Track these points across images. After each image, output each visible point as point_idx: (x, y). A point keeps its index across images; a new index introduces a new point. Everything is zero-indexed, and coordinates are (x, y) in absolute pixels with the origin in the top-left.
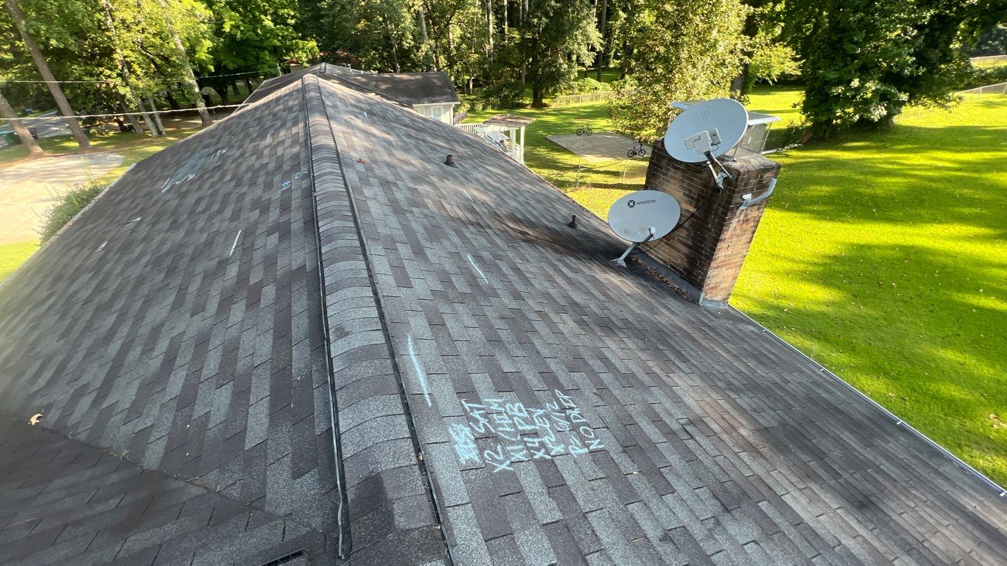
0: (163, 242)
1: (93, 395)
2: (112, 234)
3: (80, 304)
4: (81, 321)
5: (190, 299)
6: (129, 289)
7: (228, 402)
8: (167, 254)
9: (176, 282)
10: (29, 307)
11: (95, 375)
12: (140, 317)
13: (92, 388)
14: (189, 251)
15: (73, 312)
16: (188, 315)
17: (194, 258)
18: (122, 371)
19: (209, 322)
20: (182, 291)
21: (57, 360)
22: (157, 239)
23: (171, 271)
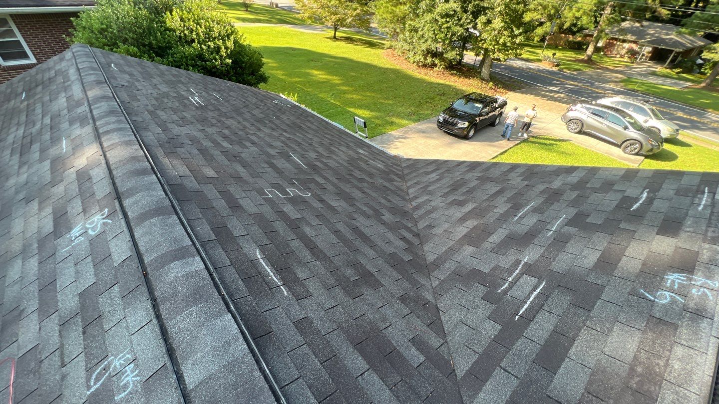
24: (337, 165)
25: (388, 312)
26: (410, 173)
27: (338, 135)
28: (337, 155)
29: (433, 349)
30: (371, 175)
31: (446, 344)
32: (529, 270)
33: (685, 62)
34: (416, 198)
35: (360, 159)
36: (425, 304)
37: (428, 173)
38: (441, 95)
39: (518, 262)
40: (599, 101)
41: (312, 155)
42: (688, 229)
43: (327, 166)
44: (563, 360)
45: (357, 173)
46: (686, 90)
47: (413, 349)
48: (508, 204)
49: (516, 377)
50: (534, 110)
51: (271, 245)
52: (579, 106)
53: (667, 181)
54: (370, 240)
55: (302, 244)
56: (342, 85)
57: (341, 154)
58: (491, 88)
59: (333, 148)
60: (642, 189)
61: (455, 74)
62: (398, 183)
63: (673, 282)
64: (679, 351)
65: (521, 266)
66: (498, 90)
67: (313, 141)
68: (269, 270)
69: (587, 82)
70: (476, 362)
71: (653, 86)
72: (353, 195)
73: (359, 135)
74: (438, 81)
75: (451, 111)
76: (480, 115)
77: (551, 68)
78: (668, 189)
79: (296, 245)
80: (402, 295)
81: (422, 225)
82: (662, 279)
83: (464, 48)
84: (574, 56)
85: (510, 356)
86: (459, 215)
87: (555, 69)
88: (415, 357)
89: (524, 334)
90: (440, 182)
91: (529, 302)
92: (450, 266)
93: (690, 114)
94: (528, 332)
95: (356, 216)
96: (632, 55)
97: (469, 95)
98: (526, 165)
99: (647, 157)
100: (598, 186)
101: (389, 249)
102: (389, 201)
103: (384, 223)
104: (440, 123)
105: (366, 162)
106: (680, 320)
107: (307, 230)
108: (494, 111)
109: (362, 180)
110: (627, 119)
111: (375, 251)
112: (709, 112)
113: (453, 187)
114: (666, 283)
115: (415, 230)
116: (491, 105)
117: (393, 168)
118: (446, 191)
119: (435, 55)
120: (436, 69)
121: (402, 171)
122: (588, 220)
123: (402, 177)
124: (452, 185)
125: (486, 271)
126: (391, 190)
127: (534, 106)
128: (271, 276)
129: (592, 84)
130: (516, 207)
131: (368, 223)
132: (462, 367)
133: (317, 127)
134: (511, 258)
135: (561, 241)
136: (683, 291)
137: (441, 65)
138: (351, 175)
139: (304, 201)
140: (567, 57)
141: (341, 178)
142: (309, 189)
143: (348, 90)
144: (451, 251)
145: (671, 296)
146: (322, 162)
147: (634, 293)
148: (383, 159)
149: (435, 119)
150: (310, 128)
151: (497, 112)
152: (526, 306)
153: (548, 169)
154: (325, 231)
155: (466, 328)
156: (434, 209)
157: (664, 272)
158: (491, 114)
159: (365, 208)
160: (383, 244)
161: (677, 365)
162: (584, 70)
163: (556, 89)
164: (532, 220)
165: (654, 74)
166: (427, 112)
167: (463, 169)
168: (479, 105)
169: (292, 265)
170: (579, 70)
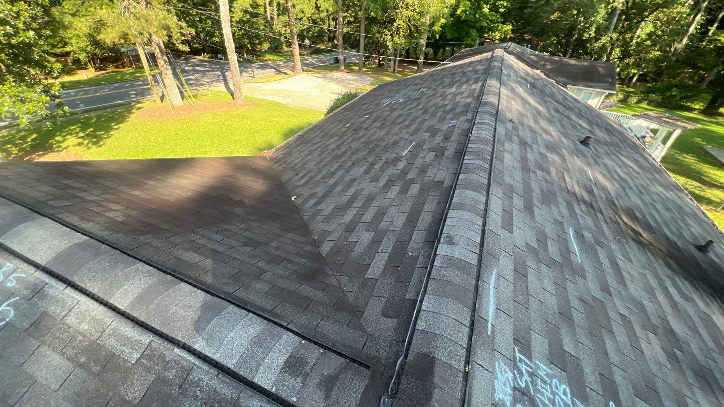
0: (374, 134)
1: (316, 200)
2: (353, 120)
3: (328, 152)
4: (325, 160)
5: (373, 172)
6: (349, 153)
7: (368, 242)
8: (372, 141)
9: (371, 159)
10: (311, 144)
11: (320, 190)
12: (348, 170)
13: (317, 196)
14: (384, 144)
15: (324, 154)
16: (369, 180)
17: (385, 149)
18: (331, 195)
19: (377, 190)
20: (372, 165)
21: (310, 175)
22: (372, 131)
23: (371, 152)
106: (39, 308)
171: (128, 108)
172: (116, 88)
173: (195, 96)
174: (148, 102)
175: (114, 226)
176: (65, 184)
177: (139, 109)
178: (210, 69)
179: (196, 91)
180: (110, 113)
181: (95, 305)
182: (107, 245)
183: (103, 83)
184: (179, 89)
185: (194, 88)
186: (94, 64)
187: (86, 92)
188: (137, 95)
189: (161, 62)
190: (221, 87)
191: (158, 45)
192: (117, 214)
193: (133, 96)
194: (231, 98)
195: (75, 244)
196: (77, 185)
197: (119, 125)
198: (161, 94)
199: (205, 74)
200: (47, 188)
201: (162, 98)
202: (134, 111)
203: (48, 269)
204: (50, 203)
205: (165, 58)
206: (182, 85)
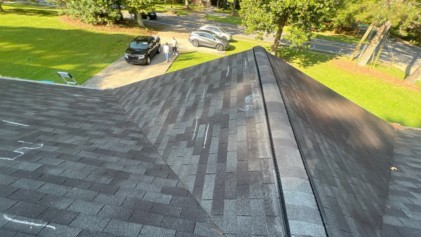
24: (59, 113)
25: (142, 186)
26: (121, 97)
27: (50, 90)
28: (56, 106)
29: (174, 188)
30: (92, 109)
31: (180, 181)
32: (201, 122)
33: (223, 5)
34: (131, 110)
35: (79, 101)
36: (161, 168)
37: (132, 93)
38: (120, 42)
39: (195, 120)
40: (200, 29)
41: (30, 114)
42: (245, 77)
43: (49, 117)
44: (227, 154)
45: (80, 112)
46: (228, 17)
47: (164, 196)
48: (180, 94)
49: (213, 174)
50: (174, 39)
51: (19, 203)
52: (193, 33)
53: (233, 59)
54: (110, 151)
55: (53, 184)
56: (35, 49)
57: (59, 103)
58: (148, 32)
59: (49, 101)
60: (227, 66)
61: (122, 26)
62: (116, 106)
63: (248, 100)
64: (257, 126)
65: (197, 122)
66: (152, 32)
67: (25, 103)
68: (27, 223)
69: (192, 20)
70: (196, 179)
71: (217, 17)
72: (83, 128)
73: (69, 84)
74: (114, 33)
75: (130, 50)
76: (149, 49)
77: (173, 15)
78: (234, 63)
79: (47, 188)
80: (145, 172)
81: (141, 125)
82: (244, 101)
83: (120, 9)
84: (181, 7)
85: (208, 167)
86: (159, 110)
87: (175, 15)
88: (166, 198)
89: (210, 153)
90: (141, 96)
91: (206, 137)
92: (165, 140)
93: (233, 28)
94: (211, 151)
95: (92, 141)
96: (204, 3)
97: (137, 38)
98: (181, 70)
99: (227, 50)
100: (212, 70)
101: (126, 150)
102: (114, 120)
103: (116, 136)
104: (127, 59)
105: (84, 102)
106: (254, 114)
107: (53, 172)
108: (155, 45)
109: (86, 115)
110: (213, 35)
111: (117, 156)
112: (238, 26)
113: (149, 96)
114: (246, 102)
115: (139, 130)
116: (152, 42)
117: (108, 98)
118: (146, 99)
119: (102, 15)
120: (108, 25)
121: (115, 98)
122: (214, 88)
123: (117, 102)
124: (148, 95)
125: (183, 133)
126: (112, 113)
127: (173, 37)
128: (32, 226)
129: (194, 20)
130: (184, 94)
131: (103, 141)
132: (190, 186)
133: (24, 89)
134: (192, 120)
135: (208, 102)
136: (251, 103)
137: (110, 22)
138: (75, 115)
139: (39, 152)
140: (178, 7)
141: (67, 121)
142: (40, 141)
143: (43, 53)
144: (163, 132)
145: (249, 106)
146: (43, 116)
147: (239, 111)
148: (97, 95)
149: (123, 58)
150: (17, 93)
151: (157, 45)
152: (206, 139)
153: (191, 69)
154: (70, 164)
155: (185, 166)
156: (144, 113)
157: (244, 98)
158: (154, 47)
159: (97, 133)
160: (121, 149)
161: (258, 131)
162: (188, 14)
163: (180, 26)
164: (193, 98)
165: (215, 12)
166: (115, 55)
167: (151, 83)
168: (145, 43)
169: (51, 204)
170: (186, 14)
171: (332, 56)
172: (337, 45)
173: (377, 65)
174: (345, 57)
175: (293, 105)
176: (290, 78)
177: (337, 59)
178: (406, 52)
179: (380, 62)
180: (322, 55)
181: (266, 127)
182: (287, 111)
183: (332, 40)
184: (371, 57)
185: (381, 60)
186: (337, 29)
187: (322, 42)
188: (343, 51)
189: (376, 38)
190: (403, 67)
191: (386, 27)
192: (298, 101)
193: (340, 51)
194: (404, 77)
195: (279, 102)
196: (293, 81)
197: (321, 63)
198: (356, 56)
199: (399, 54)
200: (285, 76)
201: (354, 58)
202: (334, 59)
203: (265, 104)
204: (282, 82)
205: (382, 36)
206: (376, 55)
